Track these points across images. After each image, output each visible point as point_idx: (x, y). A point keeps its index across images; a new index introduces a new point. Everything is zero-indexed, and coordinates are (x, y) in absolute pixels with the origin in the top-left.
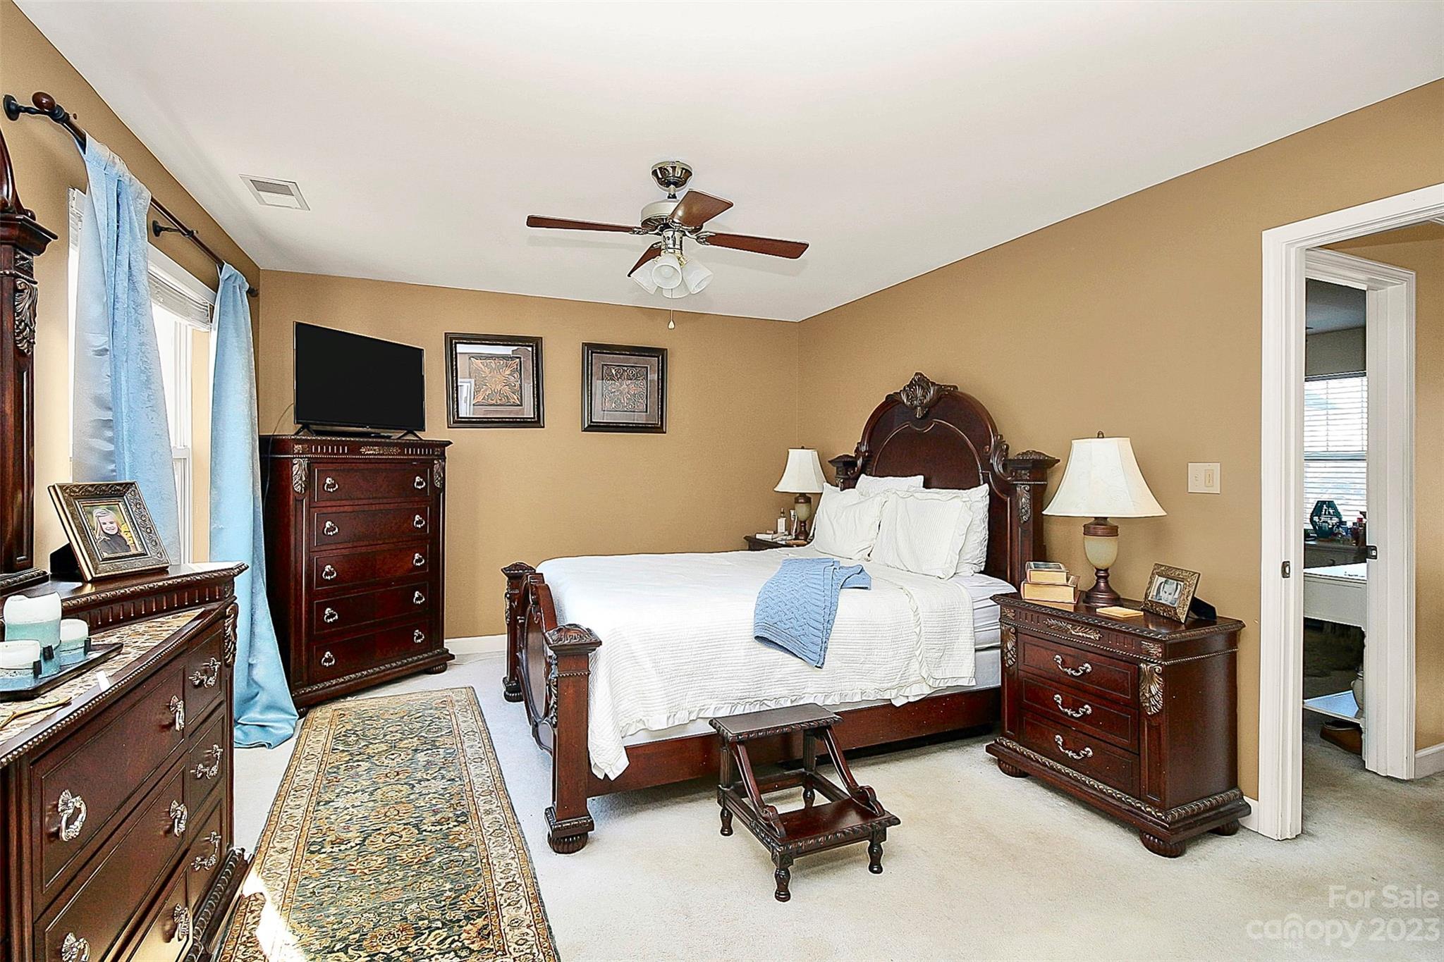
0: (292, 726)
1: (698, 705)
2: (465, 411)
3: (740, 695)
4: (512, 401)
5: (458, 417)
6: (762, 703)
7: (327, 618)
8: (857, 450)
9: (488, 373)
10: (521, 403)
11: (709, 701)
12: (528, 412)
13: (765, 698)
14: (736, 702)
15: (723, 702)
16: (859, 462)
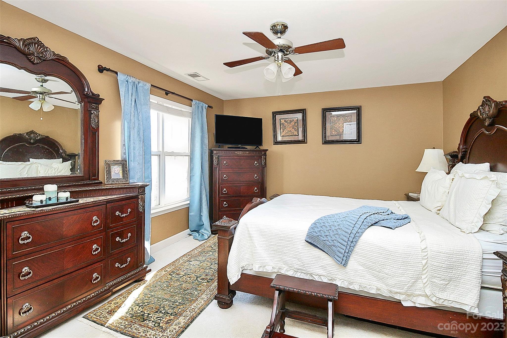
0: (208, 236)
1: (278, 266)
2: (279, 139)
3: (298, 267)
4: (295, 134)
5: (276, 141)
6: (311, 275)
7: (224, 205)
8: (459, 149)
9: (286, 124)
10: (298, 134)
11: (284, 266)
12: (300, 138)
13: (312, 273)
14: (296, 270)
15: (290, 268)
16: (460, 156)
